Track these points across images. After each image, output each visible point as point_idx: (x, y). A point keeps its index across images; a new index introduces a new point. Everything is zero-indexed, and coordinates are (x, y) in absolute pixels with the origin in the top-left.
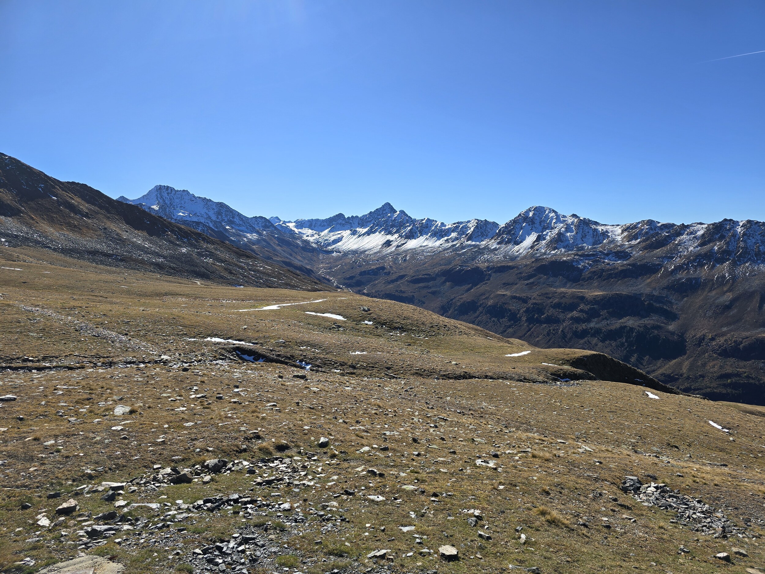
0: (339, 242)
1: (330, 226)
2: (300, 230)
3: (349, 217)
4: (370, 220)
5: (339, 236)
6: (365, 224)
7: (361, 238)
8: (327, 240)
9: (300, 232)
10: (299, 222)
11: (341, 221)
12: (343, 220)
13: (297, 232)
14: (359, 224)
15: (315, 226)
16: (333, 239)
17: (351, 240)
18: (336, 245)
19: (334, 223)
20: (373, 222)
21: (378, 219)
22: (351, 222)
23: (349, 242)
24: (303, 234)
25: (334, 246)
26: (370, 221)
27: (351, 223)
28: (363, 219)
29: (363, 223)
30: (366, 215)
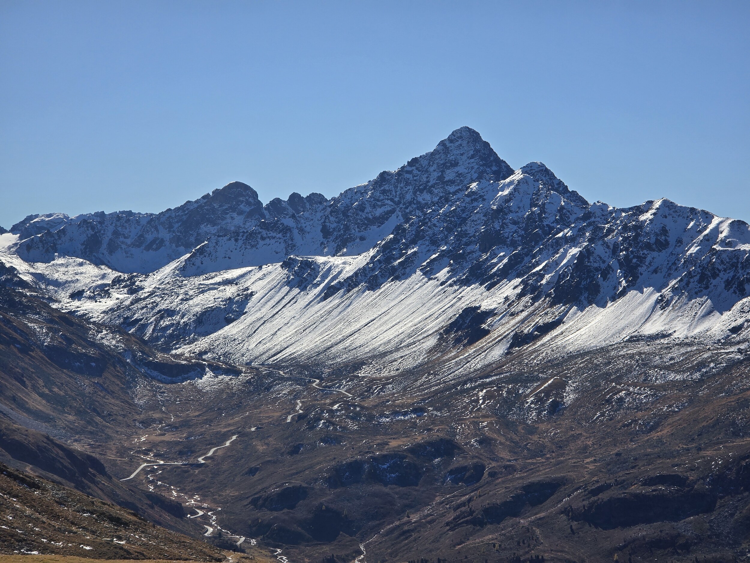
0: (229, 321)
1: (188, 247)
2: (41, 268)
3: (276, 202)
4: (379, 212)
5: (230, 291)
6: (355, 231)
7: (334, 301)
8: (170, 313)
9: (40, 277)
10: (38, 227)
11: (238, 220)
12: (250, 215)
13: (27, 278)
14: (326, 232)
15: (112, 248)
16: (198, 309)
17: (289, 312)
18: (213, 336)
19: (205, 228)
20: (394, 221)
21: (421, 207)
22: (289, 222)
23: (278, 321)
24: (57, 284)
25: (203, 343)
26: (382, 220)
27: (286, 230)
28: (348, 208)
29: (347, 228)
30: (361, 191)
